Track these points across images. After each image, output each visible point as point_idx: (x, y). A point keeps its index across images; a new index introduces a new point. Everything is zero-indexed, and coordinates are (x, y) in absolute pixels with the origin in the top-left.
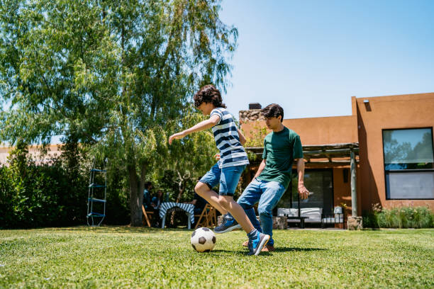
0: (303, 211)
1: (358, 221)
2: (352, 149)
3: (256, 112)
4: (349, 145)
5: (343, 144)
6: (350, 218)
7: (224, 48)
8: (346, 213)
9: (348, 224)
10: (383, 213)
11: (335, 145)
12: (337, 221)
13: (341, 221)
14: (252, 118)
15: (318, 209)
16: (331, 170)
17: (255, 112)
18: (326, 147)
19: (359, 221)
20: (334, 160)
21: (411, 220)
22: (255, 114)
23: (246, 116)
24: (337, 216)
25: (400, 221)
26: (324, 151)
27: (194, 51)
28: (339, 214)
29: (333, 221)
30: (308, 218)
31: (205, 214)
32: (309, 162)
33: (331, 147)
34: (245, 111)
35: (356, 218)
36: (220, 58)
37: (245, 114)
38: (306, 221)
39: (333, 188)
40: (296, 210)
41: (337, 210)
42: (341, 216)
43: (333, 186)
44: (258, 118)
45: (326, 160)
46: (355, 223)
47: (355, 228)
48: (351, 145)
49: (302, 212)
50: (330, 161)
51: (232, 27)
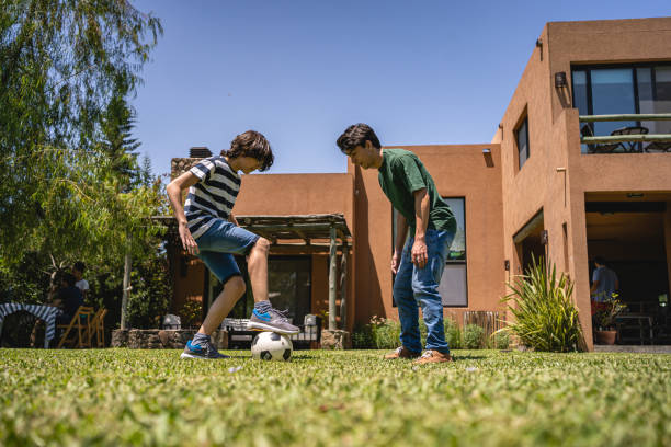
1: (336, 337)
2: (333, 224)
4: (327, 217)
5: (319, 215)
6: (325, 332)
7: (128, 49)
8: (321, 323)
9: (322, 342)
10: (386, 326)
11: (308, 215)
12: (308, 338)
13: (314, 337)
16: (309, 257)
18: (294, 219)
19: (338, 338)
20: (314, 242)
23: (183, 168)
24: (307, 329)
26: (290, 226)
28: (311, 326)
29: (302, 337)
31: (76, 323)
32: (275, 244)
33: (303, 220)
34: (182, 160)
35: (333, 332)
36: (121, 64)
37: (181, 164)
39: (310, 287)
41: (309, 319)
42: (315, 329)
43: (311, 282)
45: (302, 243)
46: (332, 341)
47: (332, 347)
48: (331, 217)
50: (308, 244)
51: (149, 15)
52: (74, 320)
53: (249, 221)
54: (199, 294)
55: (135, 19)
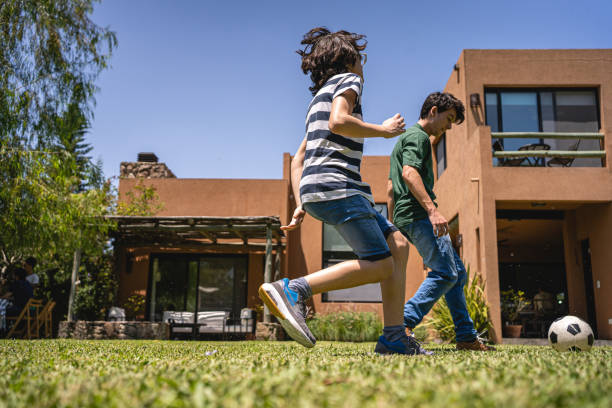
0: (202, 315)
2: (269, 225)
3: (147, 167)
4: (264, 219)
5: (256, 217)
6: (260, 325)
8: (256, 317)
9: (257, 333)
10: (315, 319)
11: (246, 217)
12: (244, 330)
13: (250, 329)
14: (140, 175)
15: (223, 313)
16: (246, 256)
17: (145, 165)
18: (232, 220)
19: (271, 330)
20: (251, 242)
21: (351, 330)
22: (144, 170)
23: (131, 171)
24: (243, 322)
25: (336, 331)
26: (230, 226)
27: (36, 58)
28: (247, 319)
29: (238, 329)
30: (205, 325)
31: (26, 314)
32: (215, 243)
33: (242, 222)
34: (130, 164)
35: (267, 325)
37: (130, 168)
38: (202, 329)
39: (247, 283)
40: (191, 314)
41: (245, 313)
42: (250, 322)
43: (247, 279)
44: (149, 175)
45: (240, 242)
46: (266, 333)
47: (266, 339)
48: (268, 219)
49: (200, 317)
50: (246, 243)
51: (107, 29)
52: (23, 312)
53: (192, 222)
54: (142, 289)
55: (93, 32)
